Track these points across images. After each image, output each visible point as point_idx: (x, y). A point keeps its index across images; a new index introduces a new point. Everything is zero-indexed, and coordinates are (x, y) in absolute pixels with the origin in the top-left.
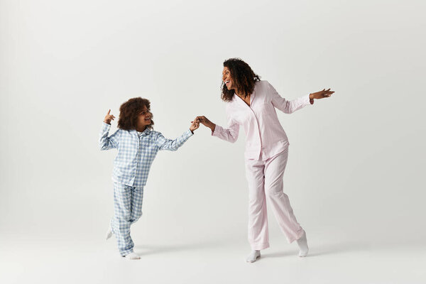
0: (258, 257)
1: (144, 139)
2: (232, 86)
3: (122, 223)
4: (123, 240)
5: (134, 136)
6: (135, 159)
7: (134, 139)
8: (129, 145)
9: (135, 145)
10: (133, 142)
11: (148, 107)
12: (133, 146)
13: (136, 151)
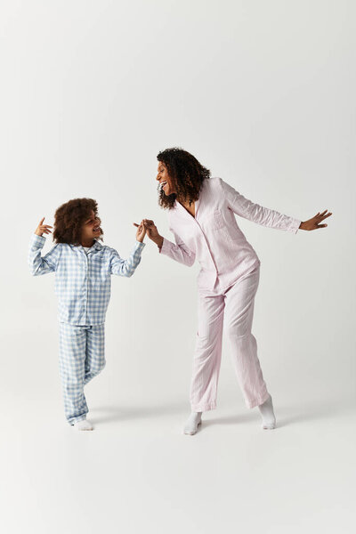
0: (199, 425)
1: (94, 257)
2: (170, 190)
3: (70, 382)
4: (72, 405)
5: (79, 253)
6: (84, 286)
7: (80, 257)
8: (74, 267)
9: (82, 265)
10: (79, 262)
11: (95, 210)
12: (79, 267)
13: (84, 273)
